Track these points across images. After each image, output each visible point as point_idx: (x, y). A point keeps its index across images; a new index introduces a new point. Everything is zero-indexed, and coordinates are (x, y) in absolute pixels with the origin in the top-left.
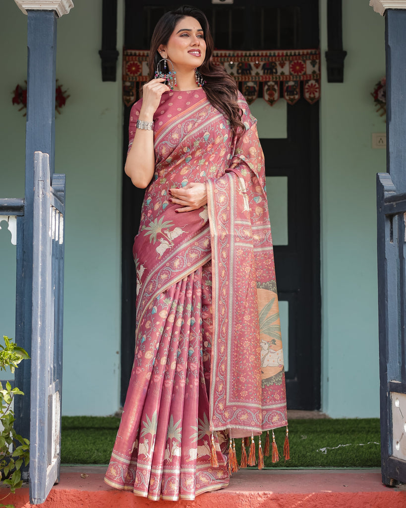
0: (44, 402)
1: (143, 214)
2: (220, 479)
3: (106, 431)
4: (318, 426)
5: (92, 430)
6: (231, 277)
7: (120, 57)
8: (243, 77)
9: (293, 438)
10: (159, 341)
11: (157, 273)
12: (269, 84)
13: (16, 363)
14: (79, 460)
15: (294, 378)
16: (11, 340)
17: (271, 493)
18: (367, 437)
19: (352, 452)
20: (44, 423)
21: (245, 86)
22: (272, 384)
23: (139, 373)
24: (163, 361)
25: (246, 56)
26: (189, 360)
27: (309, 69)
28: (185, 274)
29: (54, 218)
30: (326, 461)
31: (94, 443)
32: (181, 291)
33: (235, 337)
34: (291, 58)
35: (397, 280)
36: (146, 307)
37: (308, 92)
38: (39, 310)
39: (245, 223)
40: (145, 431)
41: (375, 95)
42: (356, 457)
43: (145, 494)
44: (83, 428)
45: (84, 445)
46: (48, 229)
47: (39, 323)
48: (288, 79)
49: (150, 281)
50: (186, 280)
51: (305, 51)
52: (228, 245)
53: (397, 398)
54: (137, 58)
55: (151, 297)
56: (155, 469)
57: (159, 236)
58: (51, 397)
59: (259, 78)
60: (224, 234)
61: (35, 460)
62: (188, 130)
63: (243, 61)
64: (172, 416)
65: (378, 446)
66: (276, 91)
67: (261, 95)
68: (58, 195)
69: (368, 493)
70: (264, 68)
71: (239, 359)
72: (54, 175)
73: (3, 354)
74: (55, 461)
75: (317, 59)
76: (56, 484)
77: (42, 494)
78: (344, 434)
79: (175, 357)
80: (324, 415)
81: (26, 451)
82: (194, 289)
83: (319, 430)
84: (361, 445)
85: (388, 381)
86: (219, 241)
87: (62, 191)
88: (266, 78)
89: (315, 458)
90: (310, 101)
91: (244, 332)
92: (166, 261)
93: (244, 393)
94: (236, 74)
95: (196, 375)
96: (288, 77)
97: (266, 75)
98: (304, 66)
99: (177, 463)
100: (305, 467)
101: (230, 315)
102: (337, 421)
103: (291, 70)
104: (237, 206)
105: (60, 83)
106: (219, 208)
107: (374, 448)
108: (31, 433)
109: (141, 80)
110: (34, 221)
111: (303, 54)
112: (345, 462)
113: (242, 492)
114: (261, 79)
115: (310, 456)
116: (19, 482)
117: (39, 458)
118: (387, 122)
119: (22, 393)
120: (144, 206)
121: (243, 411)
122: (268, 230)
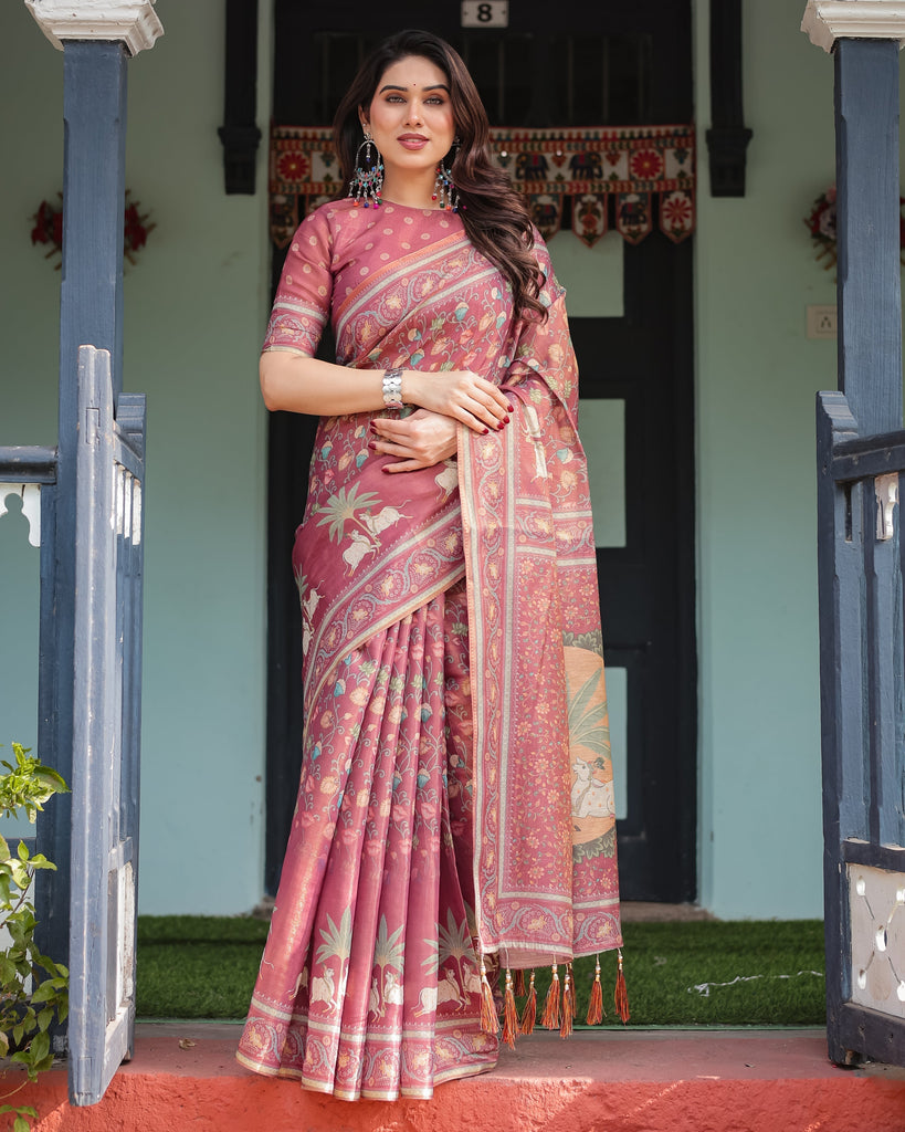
0: (100, 886)
1: (314, 479)
2: (478, 1053)
3: (234, 948)
4: (691, 937)
5: (203, 945)
6: (509, 620)
7: (264, 143)
8: (530, 186)
9: (637, 962)
10: (351, 754)
11: (345, 606)
12: (585, 199)
13: (38, 801)
14: (175, 1010)
15: (639, 835)
16: (28, 750)
17: (589, 1081)
18: (796, 961)
19: (763, 991)
20: (99, 932)
21: (534, 204)
22: (597, 855)
23: (309, 824)
24: (363, 799)
25: (535, 139)
26: (420, 795)
27: (671, 166)
28: (405, 611)
29: (120, 489)
30: (707, 1013)
31: (209, 973)
32: (398, 646)
33: (517, 750)
34: (632, 144)
35: (859, 623)
36: (323, 680)
37: (668, 217)
38: (89, 688)
39: (537, 503)
40: (325, 953)
41: (814, 223)
42: (772, 1003)
43: (328, 1087)
44: (183, 942)
45: (186, 978)
47: (90, 714)
48: (626, 190)
49: (330, 625)
50: (408, 621)
51: (663, 130)
52: (501, 551)
53: (861, 878)
54: (301, 143)
55: (332, 658)
56: (351, 1032)
57: (350, 526)
58: (114, 874)
59: (563, 187)
60: (493, 526)
61: (80, 1010)
62: (424, 293)
63: (529, 149)
64: (383, 917)
65: (819, 981)
66: (599, 217)
67: (567, 224)
68: (130, 440)
69: (796, 1082)
70: (574, 165)
71: (526, 797)
72: (121, 397)
73: (11, 781)
74: (122, 1013)
75: (687, 145)
76: (125, 1062)
77: (96, 1084)
78: (747, 952)
79: (389, 791)
80: (704, 913)
81: (60, 990)
82: (427, 641)
83: (692, 945)
84: (783, 977)
85: (841, 839)
86: (481, 540)
87: (140, 431)
88: (578, 187)
89: (684, 1007)
90: (672, 236)
91: (537, 739)
92: (365, 580)
93: (537, 872)
94: (514, 179)
95: (434, 828)
96: (626, 185)
97: (577, 180)
98: (661, 161)
99: (395, 1019)
100: (663, 1024)
101: (506, 702)
102: (732, 927)
103: (632, 169)
104: (522, 466)
105: (133, 199)
106: (482, 471)
107: (811, 984)
108: (71, 952)
109: (309, 191)
110: (78, 496)
111: (659, 136)
112: (750, 1015)
113: (525, 1079)
114: (567, 188)
115: (674, 1001)
116: (47, 1058)
117: (89, 1006)
118: (840, 280)
119: (53, 867)
120: (316, 462)
121: (533, 909)
122: (587, 521)
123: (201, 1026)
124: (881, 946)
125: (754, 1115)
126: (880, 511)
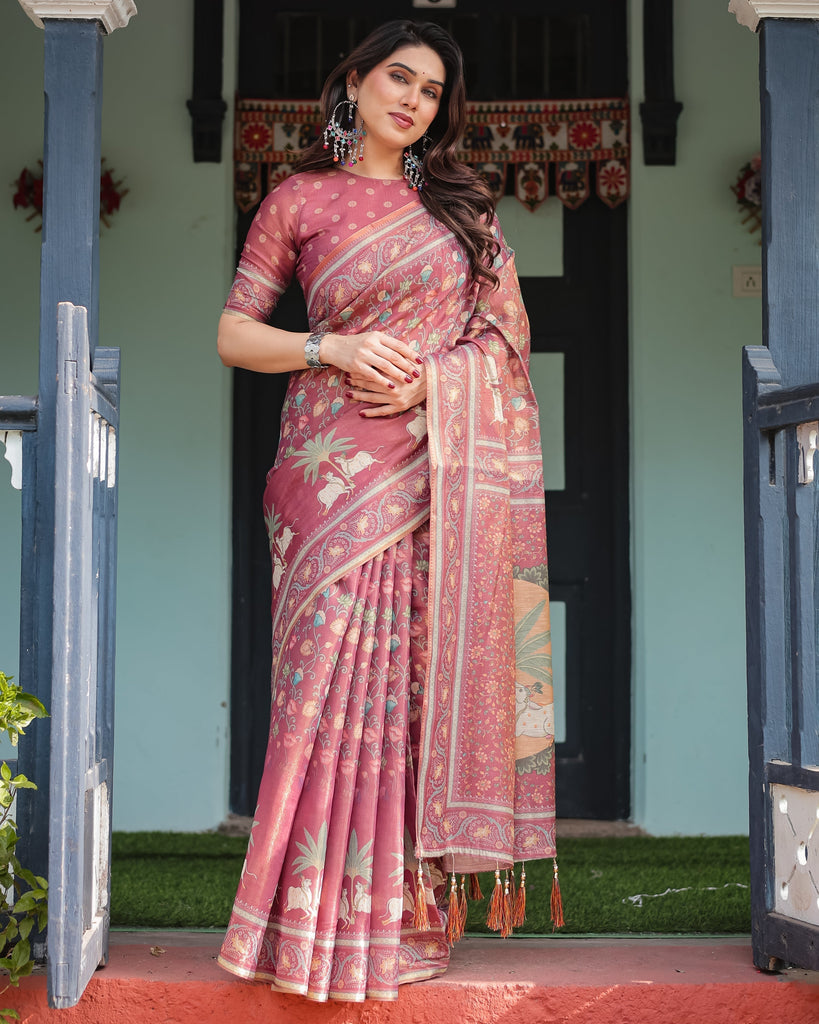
0: (77, 804)
1: (287, 424)
2: (430, 959)
3: (201, 862)
4: (625, 852)
5: (172, 859)
6: (466, 552)
7: (230, 115)
8: (476, 155)
9: (575, 875)
10: (329, 682)
11: (320, 543)
12: (527, 167)
13: (20, 726)
14: (146, 920)
15: (577, 756)
16: (10, 678)
17: (531, 985)
18: (723, 874)
19: (692, 902)
20: (77, 846)
22: (529, 771)
23: (292, 745)
24: (339, 722)
25: (481, 111)
26: (388, 720)
27: (607, 137)
28: (378, 549)
29: (96, 435)
30: (640, 922)
31: (178, 885)
32: (371, 580)
33: (470, 671)
34: (571, 116)
36: (299, 611)
37: (604, 184)
38: (67, 620)
39: (494, 445)
40: (301, 864)
41: (739, 190)
42: (701, 912)
44: (154, 856)
45: (157, 890)
46: (84, 458)
47: (68, 645)
48: (565, 159)
50: (380, 559)
51: (600, 103)
52: (462, 487)
53: (783, 797)
54: (264, 115)
56: (323, 939)
57: (324, 468)
58: (90, 793)
59: (507, 156)
60: (456, 465)
61: (58, 919)
62: (392, 258)
63: (475, 121)
64: (354, 832)
65: (744, 892)
66: (540, 183)
67: (510, 190)
68: (106, 390)
69: (725, 987)
70: (517, 135)
71: (477, 715)
72: (97, 350)
74: (97, 922)
75: (622, 118)
76: (100, 968)
77: (73, 988)
78: (677, 866)
79: (362, 715)
80: (638, 829)
81: (40, 901)
82: (397, 577)
83: (626, 859)
84: (710, 888)
85: (765, 761)
86: (446, 477)
87: (114, 382)
88: (521, 156)
89: (619, 916)
90: (609, 202)
91: (489, 662)
92: (339, 519)
93: (484, 785)
95: (400, 750)
96: (565, 154)
97: (520, 150)
98: (598, 132)
99: (363, 926)
100: (600, 933)
101: (462, 627)
102: (663, 842)
103: (571, 139)
104: (482, 410)
105: (108, 166)
106: (448, 413)
107: (737, 895)
108: (51, 866)
109: (271, 159)
110: (57, 441)
111: (596, 109)
112: (680, 924)
113: (472, 984)
114: (511, 157)
115: (609, 910)
116: (28, 964)
117: (66, 916)
118: (764, 243)
119: (34, 786)
120: (290, 408)
121: (479, 819)
122: (538, 464)
123: (170, 935)
124: (802, 860)
125: (684, 1017)
126: (801, 457)
